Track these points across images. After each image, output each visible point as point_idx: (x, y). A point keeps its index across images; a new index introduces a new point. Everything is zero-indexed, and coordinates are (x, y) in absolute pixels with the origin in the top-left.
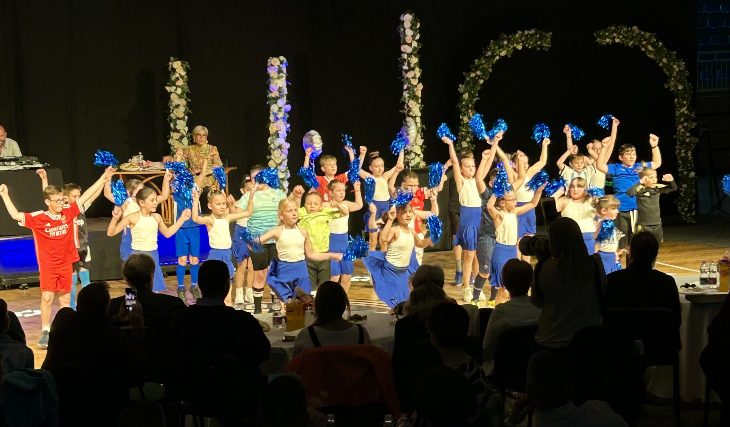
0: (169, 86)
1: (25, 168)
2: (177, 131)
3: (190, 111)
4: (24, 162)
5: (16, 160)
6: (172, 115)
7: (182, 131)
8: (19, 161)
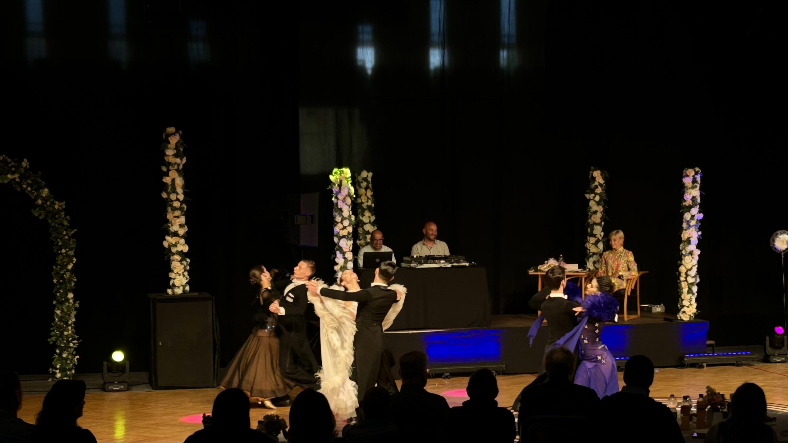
0: (589, 193)
1: (453, 266)
2: (595, 236)
3: (607, 217)
4: (453, 261)
5: (445, 258)
6: (590, 221)
7: (598, 236)
8: (448, 260)
